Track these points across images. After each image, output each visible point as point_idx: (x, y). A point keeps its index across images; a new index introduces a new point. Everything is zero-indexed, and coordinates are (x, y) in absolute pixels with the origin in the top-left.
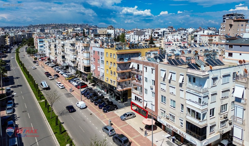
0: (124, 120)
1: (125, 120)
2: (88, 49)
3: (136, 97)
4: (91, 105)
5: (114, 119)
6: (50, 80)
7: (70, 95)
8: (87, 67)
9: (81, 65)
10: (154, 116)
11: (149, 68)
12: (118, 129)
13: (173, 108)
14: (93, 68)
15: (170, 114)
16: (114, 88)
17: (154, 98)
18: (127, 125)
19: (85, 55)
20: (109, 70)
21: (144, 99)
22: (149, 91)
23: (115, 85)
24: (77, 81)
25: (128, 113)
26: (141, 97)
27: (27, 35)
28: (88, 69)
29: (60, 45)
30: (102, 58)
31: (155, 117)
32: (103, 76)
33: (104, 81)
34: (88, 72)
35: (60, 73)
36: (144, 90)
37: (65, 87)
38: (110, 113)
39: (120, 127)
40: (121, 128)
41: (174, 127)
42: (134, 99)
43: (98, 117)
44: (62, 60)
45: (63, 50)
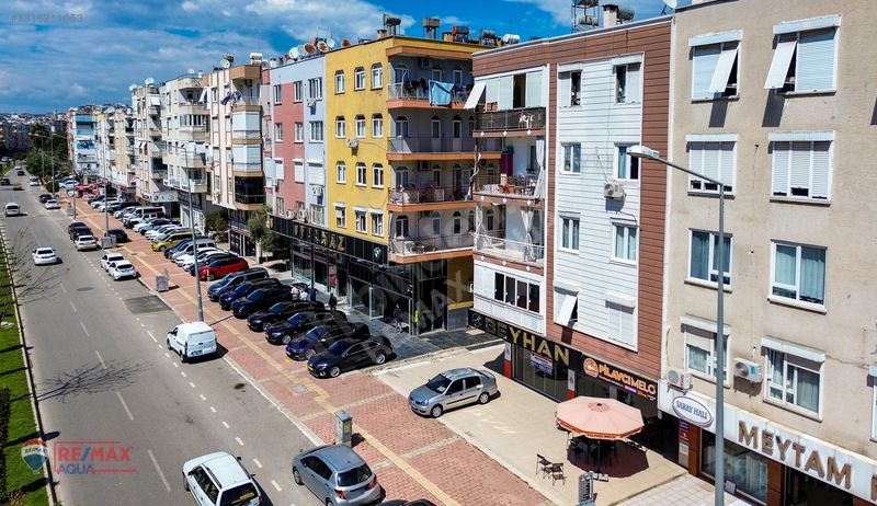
0: (431, 416)
1: (437, 411)
2: (254, 92)
3: (499, 277)
4: (250, 344)
5: (372, 409)
6: (83, 250)
7: (154, 302)
8: (250, 180)
9: (224, 179)
10: (630, 381)
11: (598, 74)
12: (395, 468)
13: (797, 302)
14: (274, 172)
15: (765, 351)
16: (377, 252)
17: (636, 263)
18: (452, 441)
19: (242, 121)
20: (351, 161)
21: (558, 281)
22: (597, 222)
23: (382, 235)
24: (201, 250)
25: (453, 371)
26: (538, 270)
27: (53, 129)
28: (251, 188)
29: (147, 113)
30: (313, 111)
31: (639, 384)
32: (320, 198)
33: (326, 226)
34: (251, 201)
35: (137, 227)
36: (558, 223)
37: (138, 275)
38: (350, 379)
39: (408, 455)
40: (414, 462)
41: (812, 442)
42: (491, 292)
43: (274, 402)
44: (151, 176)
45: (156, 134)
